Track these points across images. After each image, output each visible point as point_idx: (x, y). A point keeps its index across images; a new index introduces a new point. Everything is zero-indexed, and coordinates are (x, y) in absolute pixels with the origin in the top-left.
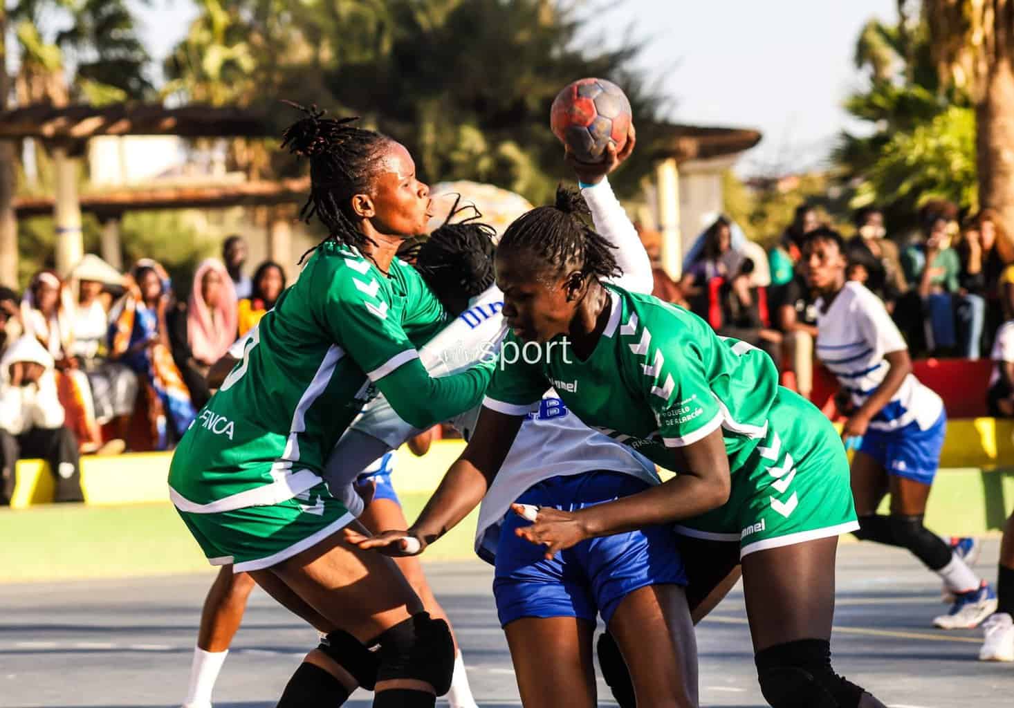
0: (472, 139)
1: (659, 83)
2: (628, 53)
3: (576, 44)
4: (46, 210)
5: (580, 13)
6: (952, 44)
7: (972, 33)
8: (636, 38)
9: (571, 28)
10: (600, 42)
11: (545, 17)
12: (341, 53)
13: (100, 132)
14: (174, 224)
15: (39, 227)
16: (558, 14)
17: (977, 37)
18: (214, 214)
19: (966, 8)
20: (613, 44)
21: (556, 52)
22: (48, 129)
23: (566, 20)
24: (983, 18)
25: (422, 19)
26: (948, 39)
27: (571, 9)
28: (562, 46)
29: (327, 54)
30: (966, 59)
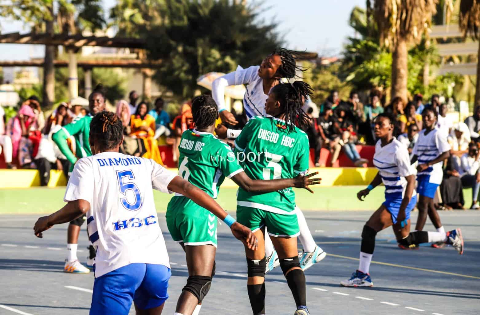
0: (216, 54)
1: (283, 37)
2: (273, 26)
3: (255, 22)
4: (65, 65)
5: (256, 11)
6: (386, 32)
7: (392, 28)
8: (276, 21)
9: (253, 17)
10: (263, 22)
11: (244, 13)
12: (171, 22)
13: (86, 44)
14: (111, 72)
15: (63, 71)
16: (249, 10)
17: (394, 30)
18: (125, 70)
19: (391, 19)
20: (268, 23)
21: (247, 25)
22: (67, 43)
23: (251, 13)
24: (396, 23)
25: (201, 11)
26: (384, 30)
27: (253, 10)
28: (250, 22)
29: (167, 21)
30: (390, 38)
